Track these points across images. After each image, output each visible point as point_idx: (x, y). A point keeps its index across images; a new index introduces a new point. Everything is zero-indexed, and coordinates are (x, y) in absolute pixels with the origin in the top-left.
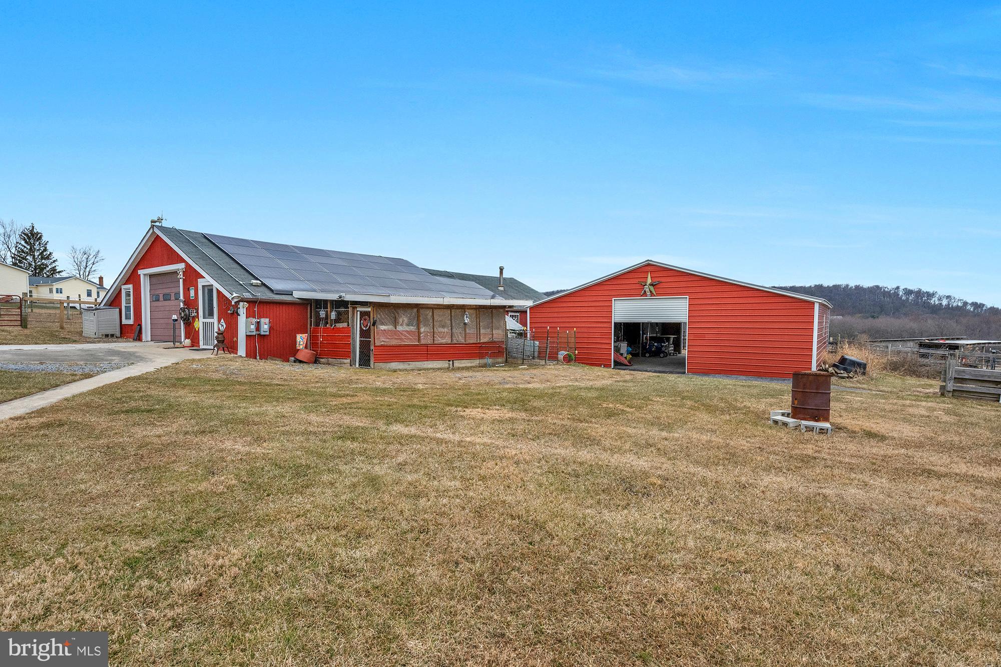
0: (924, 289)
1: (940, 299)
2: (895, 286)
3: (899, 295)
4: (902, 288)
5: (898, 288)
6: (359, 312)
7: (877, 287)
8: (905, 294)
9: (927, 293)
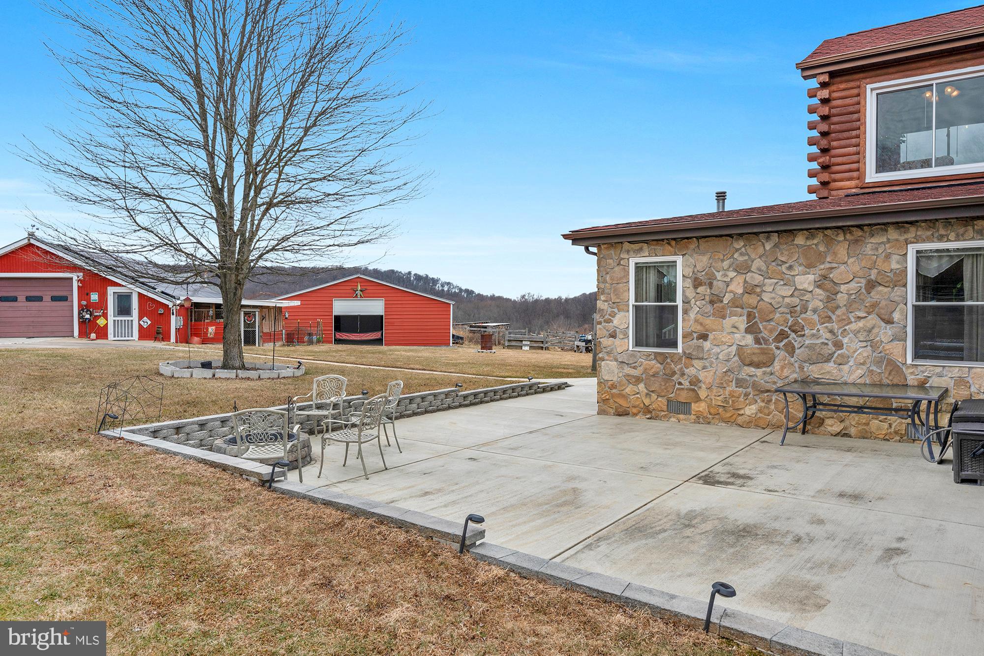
0: (431, 276)
1: (443, 286)
2: (407, 271)
3: (410, 280)
4: (413, 273)
5: (410, 273)
6: (243, 312)
7: (392, 271)
8: (415, 279)
9: (433, 279)
